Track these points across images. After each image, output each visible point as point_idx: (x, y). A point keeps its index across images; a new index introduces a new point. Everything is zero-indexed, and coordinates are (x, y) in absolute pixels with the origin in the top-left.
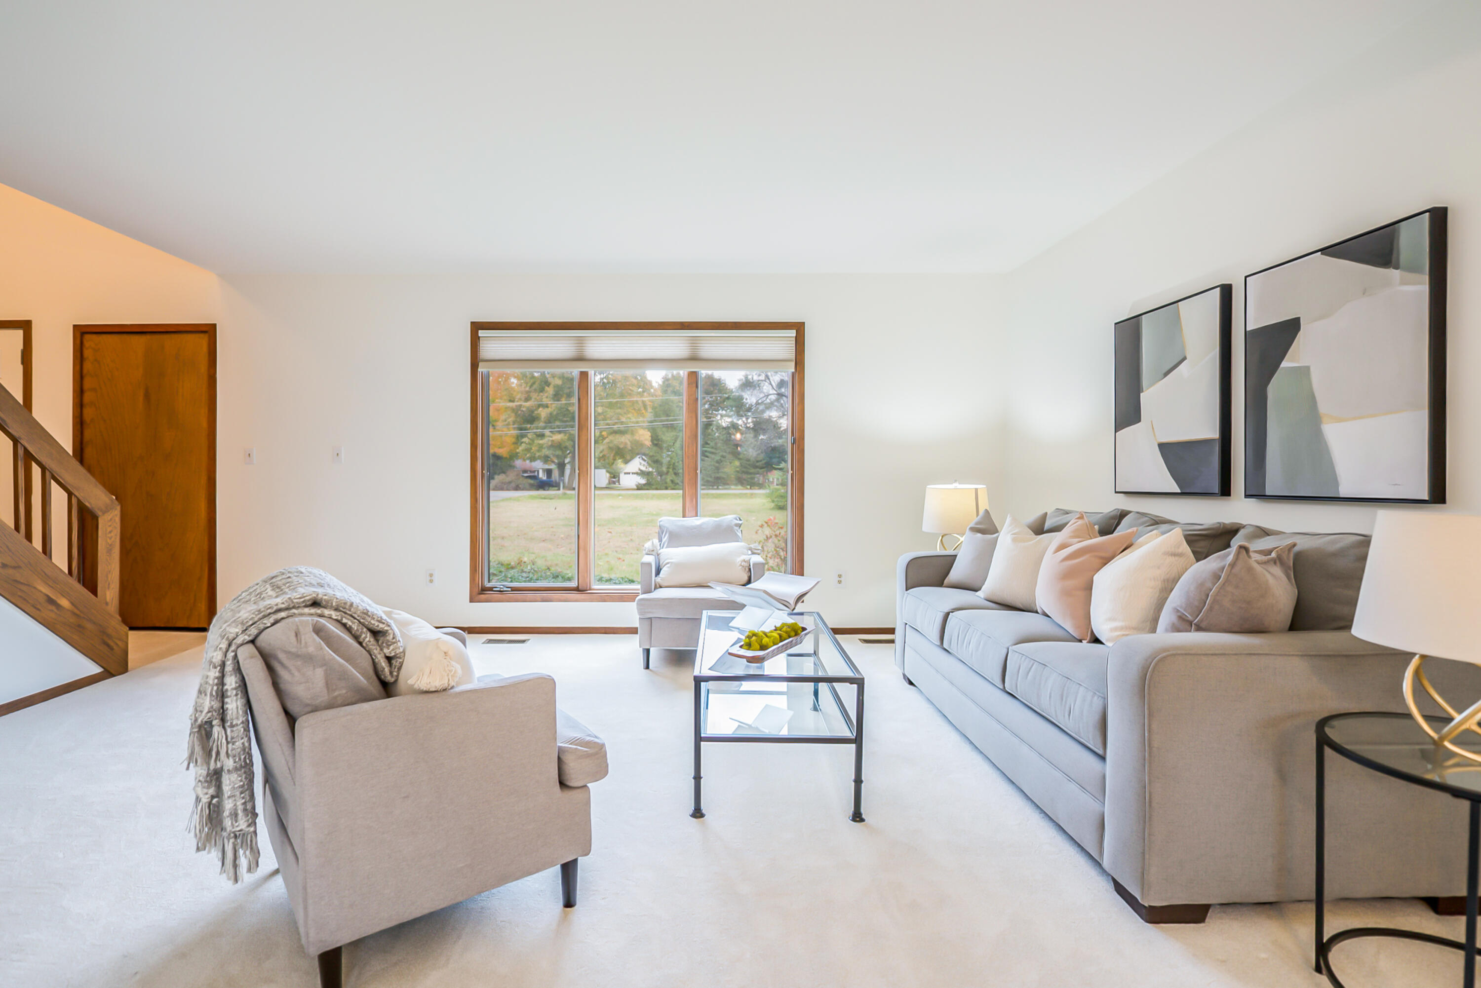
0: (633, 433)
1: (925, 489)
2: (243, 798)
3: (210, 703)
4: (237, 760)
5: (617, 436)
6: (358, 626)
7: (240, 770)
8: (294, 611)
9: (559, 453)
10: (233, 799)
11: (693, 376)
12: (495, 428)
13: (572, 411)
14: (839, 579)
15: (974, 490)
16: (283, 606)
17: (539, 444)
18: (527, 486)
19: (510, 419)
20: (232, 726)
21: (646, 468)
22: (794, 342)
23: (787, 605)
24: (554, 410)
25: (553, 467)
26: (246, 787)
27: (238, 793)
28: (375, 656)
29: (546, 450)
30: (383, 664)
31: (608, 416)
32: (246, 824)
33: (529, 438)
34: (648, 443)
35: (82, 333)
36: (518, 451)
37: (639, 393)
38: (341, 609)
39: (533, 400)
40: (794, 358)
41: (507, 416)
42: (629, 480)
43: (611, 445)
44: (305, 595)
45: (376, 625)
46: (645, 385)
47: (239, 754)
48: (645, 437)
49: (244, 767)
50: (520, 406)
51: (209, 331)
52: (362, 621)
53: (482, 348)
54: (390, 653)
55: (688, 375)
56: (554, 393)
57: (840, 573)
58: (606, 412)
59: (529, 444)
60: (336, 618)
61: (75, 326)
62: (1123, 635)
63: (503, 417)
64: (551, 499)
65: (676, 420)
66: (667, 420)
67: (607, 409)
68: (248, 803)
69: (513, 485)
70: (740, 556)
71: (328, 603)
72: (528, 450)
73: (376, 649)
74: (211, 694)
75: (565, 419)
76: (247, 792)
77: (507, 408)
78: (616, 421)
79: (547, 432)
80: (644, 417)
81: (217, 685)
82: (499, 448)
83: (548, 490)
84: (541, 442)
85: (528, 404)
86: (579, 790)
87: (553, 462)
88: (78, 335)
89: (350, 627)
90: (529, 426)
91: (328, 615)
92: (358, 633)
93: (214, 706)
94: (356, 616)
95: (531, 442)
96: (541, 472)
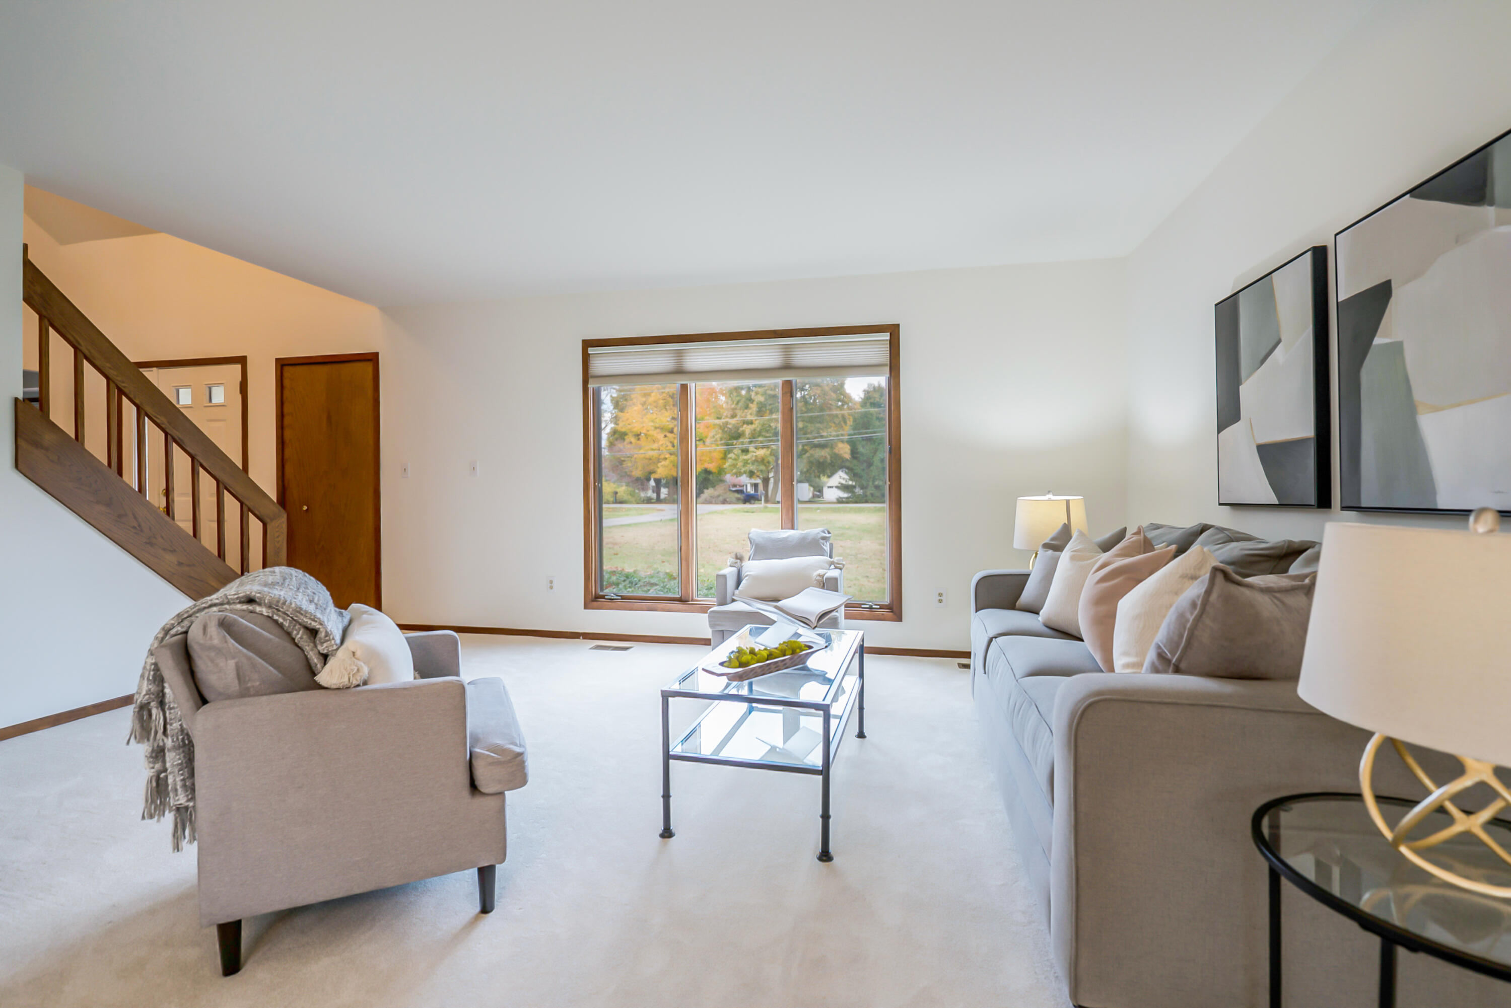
0: (832, 447)
1: (1016, 501)
2: (182, 775)
3: (147, 686)
4: (175, 740)
5: (817, 450)
6: (290, 622)
7: (179, 749)
8: (227, 606)
9: (762, 467)
10: (173, 775)
11: (788, 385)
12: (705, 444)
13: (774, 427)
14: (940, 598)
15: (1065, 501)
16: (217, 601)
17: (744, 460)
18: (734, 500)
19: (718, 436)
20: (170, 709)
21: (846, 481)
22: (888, 346)
23: (807, 622)
24: (758, 426)
25: (759, 481)
26: (185, 765)
27: (176, 770)
28: (307, 652)
29: (751, 465)
30: (316, 661)
31: (809, 431)
32: (185, 799)
33: (734, 454)
34: (848, 456)
35: (283, 365)
36: (725, 466)
37: (838, 407)
38: (274, 606)
39: (738, 416)
40: (889, 363)
41: (715, 433)
42: (831, 494)
43: (812, 459)
44: (239, 592)
45: (309, 623)
46: (845, 399)
47: (177, 733)
48: (844, 450)
49: (182, 747)
50: (727, 423)
51: (372, 359)
52: (295, 618)
53: (593, 365)
54: (324, 651)
55: (783, 385)
56: (758, 410)
57: (941, 591)
58: (806, 427)
59: (735, 459)
60: (266, 614)
61: (277, 360)
62: (1134, 673)
63: (711, 434)
64: (753, 512)
65: (875, 432)
66: (867, 433)
67: (807, 424)
68: (187, 780)
69: (721, 498)
70: (818, 570)
71: (261, 600)
72: (734, 466)
73: (309, 646)
74: (148, 679)
75: (768, 435)
76: (186, 770)
77: (715, 425)
78: (817, 435)
79: (751, 448)
80: (843, 430)
81: (153, 670)
82: (709, 463)
83: (754, 504)
84: (746, 457)
85: (733, 421)
86: (489, 798)
87: (758, 476)
88: (279, 367)
89: (282, 623)
90: (735, 442)
91: (260, 611)
92: (290, 630)
93: (152, 689)
94: (289, 613)
95: (736, 457)
96: (749, 486)
